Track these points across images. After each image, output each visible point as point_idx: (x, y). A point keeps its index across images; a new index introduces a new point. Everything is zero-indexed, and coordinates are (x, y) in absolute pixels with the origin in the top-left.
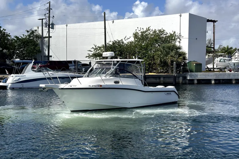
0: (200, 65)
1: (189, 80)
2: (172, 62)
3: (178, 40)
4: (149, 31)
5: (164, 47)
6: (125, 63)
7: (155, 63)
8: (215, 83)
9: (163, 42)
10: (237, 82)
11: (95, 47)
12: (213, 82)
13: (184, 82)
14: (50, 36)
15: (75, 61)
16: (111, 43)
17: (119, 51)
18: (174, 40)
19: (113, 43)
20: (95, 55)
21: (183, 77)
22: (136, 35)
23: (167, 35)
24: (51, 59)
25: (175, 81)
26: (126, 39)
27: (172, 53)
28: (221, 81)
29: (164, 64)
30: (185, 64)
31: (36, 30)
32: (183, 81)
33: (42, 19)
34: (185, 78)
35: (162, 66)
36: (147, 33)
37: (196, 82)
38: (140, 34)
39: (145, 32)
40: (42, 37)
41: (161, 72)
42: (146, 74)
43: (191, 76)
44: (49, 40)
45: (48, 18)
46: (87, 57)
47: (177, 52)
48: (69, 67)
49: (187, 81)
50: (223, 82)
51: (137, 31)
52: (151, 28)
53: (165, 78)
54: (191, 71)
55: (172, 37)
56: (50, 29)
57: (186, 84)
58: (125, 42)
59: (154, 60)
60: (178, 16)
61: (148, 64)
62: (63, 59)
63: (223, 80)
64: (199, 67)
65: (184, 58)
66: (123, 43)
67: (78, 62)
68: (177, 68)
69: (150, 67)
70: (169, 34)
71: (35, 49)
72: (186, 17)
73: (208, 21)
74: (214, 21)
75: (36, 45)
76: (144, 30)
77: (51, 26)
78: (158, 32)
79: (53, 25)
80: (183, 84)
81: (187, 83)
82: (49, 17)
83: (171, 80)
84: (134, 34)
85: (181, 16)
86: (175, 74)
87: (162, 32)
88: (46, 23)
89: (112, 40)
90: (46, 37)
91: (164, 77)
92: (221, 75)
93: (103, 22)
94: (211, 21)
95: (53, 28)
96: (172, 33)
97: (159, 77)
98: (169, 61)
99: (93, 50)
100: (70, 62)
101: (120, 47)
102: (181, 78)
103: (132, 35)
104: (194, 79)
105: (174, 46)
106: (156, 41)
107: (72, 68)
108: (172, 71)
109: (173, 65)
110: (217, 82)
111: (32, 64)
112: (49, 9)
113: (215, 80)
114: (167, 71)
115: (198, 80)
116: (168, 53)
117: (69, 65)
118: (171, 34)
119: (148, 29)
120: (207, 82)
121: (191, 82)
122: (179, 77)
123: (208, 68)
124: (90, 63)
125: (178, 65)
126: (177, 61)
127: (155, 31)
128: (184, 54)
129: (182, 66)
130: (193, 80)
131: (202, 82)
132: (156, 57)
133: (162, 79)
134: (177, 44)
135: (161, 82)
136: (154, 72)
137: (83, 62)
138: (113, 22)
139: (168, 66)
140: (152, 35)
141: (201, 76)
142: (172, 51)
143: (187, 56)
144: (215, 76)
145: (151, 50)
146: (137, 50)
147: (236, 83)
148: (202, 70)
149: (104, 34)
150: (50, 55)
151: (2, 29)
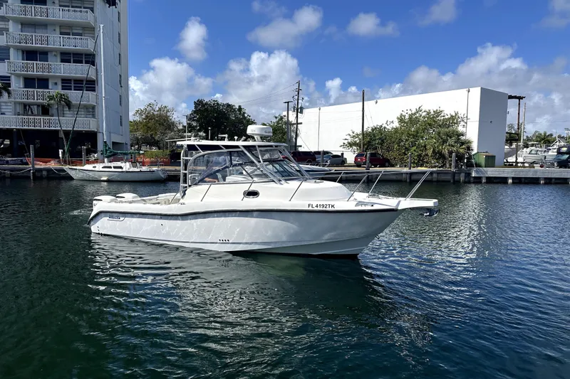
0: (493, 157)
1: (474, 177)
2: (451, 153)
3: (462, 123)
4: (421, 113)
7: (427, 155)
8: (513, 183)
9: (440, 126)
10: (548, 181)
11: (351, 134)
12: (510, 181)
13: (466, 180)
14: (299, 122)
15: (324, 152)
16: (370, 130)
17: (380, 139)
18: (457, 123)
19: (373, 130)
20: (351, 145)
21: (466, 173)
22: (401, 120)
23: (447, 117)
24: (300, 149)
25: (454, 178)
26: (388, 123)
27: (451, 141)
28: (523, 180)
29: (439, 156)
30: (470, 158)
32: (465, 177)
33: (288, 103)
34: (469, 174)
35: (437, 159)
36: (418, 115)
37: (484, 180)
38: (407, 117)
39: (415, 114)
40: (288, 123)
41: (435, 167)
43: (476, 172)
44: (297, 126)
45: (296, 101)
46: (341, 146)
47: (459, 139)
48: (315, 158)
49: (472, 179)
50: (526, 181)
51: (404, 114)
52: (423, 108)
53: (440, 174)
54: (478, 165)
55: (454, 120)
56: (299, 114)
57: (469, 182)
58: (389, 127)
59: (426, 149)
60: (465, 91)
61: (418, 156)
62: (313, 149)
63: (526, 178)
64: (491, 161)
65: (469, 148)
66: (385, 128)
67: (327, 153)
68: (456, 161)
69: (420, 161)
70: (449, 116)
71: (283, 138)
72: (476, 93)
73: (511, 97)
74: (520, 98)
76: (413, 112)
77: (299, 110)
78: (432, 113)
79: (302, 108)
80: (465, 182)
81: (472, 181)
82: (298, 99)
83: (449, 177)
84: (398, 118)
85: (469, 91)
86: (453, 169)
87: (438, 113)
88: (294, 107)
89: (372, 126)
90: (294, 124)
91: (438, 173)
93: (361, 103)
94: (515, 97)
95: (301, 112)
96: (454, 115)
98: (446, 152)
99: (348, 137)
100: (318, 153)
101: (381, 134)
102: (463, 175)
103: (396, 119)
104: (482, 176)
105: (454, 131)
106: (430, 125)
107: (319, 159)
108: (450, 165)
109: (451, 157)
110: (515, 181)
112: (299, 90)
113: (513, 178)
114: (444, 165)
115: (488, 178)
116: (444, 142)
117: (317, 156)
118: (452, 116)
119: (419, 110)
120: (503, 181)
121: (478, 181)
122: (460, 173)
123: (507, 162)
124: (342, 154)
125: (460, 158)
126: (457, 153)
127: (429, 113)
128: (469, 142)
130: (480, 178)
131: (495, 181)
132: (428, 147)
133: (435, 175)
134: (460, 129)
135: (434, 180)
136: (426, 167)
137: (334, 153)
138: (377, 103)
139: (444, 158)
140: (424, 117)
141: (491, 172)
142: (451, 137)
143: (475, 146)
144: (513, 173)
145: (422, 137)
146: (404, 137)
147: (545, 184)
148: (496, 164)
149: (361, 117)
150: (298, 144)
151: (246, 115)
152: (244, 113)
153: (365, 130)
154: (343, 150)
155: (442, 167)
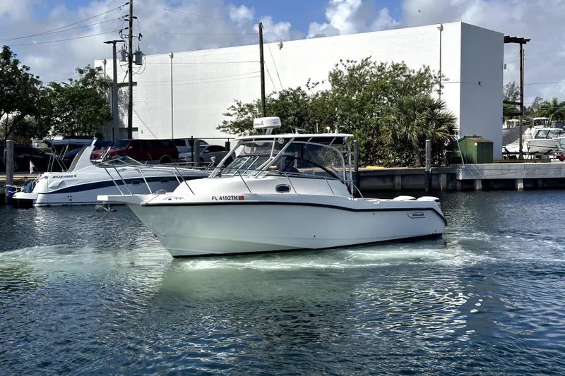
0: (490, 145)
1: (463, 181)
2: (422, 139)
3: (437, 87)
4: (367, 68)
5: (401, 104)
6: (306, 143)
7: (381, 143)
8: (525, 189)
9: (400, 91)
11: (237, 106)
12: (520, 185)
13: (450, 188)
14: (134, 80)
15: (192, 141)
16: (276, 97)
17: (296, 115)
18: (428, 86)
19: (282, 97)
21: (448, 174)
22: (335, 78)
24: (136, 136)
25: (430, 184)
26: (311, 85)
27: (420, 118)
28: (540, 183)
29: (403, 144)
30: (453, 145)
31: (100, 69)
32: (448, 183)
33: (115, 42)
34: (452, 176)
35: (398, 150)
36: (362, 71)
37: (478, 186)
38: (346, 73)
39: (358, 69)
40: (114, 85)
41: (396, 164)
42: (360, 169)
43: (466, 170)
44: (131, 90)
45: (127, 40)
46: (220, 128)
47: (434, 115)
48: (178, 153)
49: (459, 185)
50: (545, 185)
51: (340, 67)
52: (372, 60)
53: (406, 178)
54: (468, 161)
55: (422, 80)
56: (133, 64)
57: (454, 190)
59: (379, 134)
60: (435, 27)
61: (366, 145)
62: (164, 134)
63: (544, 180)
64: (486, 154)
65: (451, 130)
66: (304, 95)
67: (201, 141)
68: (433, 153)
69: (369, 153)
70: (416, 74)
71: (97, 112)
72: (453, 32)
73: (508, 40)
74: (522, 41)
75: (100, 103)
76: (356, 65)
77: (134, 58)
79: (139, 54)
80: (448, 191)
81: (458, 189)
82: (131, 37)
83: (421, 183)
85: (441, 29)
86: (428, 168)
88: (123, 52)
89: (279, 89)
90: (123, 85)
91: (404, 175)
92: (539, 169)
93: (258, 46)
94: (515, 40)
95: (139, 62)
96: (422, 71)
97: (390, 176)
98: (414, 136)
100: (181, 142)
101: (299, 106)
102: (443, 181)
103: (326, 77)
104: (474, 178)
105: (425, 101)
106: (385, 89)
107: (185, 155)
108: (422, 160)
109: (423, 146)
110: (529, 185)
111: (93, 147)
112: (131, 18)
113: (525, 181)
114: (411, 160)
115: (485, 182)
116: (410, 119)
117: (179, 148)
118: (419, 74)
119: (366, 63)
120: (506, 186)
121: (468, 186)
122: (438, 175)
123: (508, 152)
124: (228, 144)
125: (437, 146)
126: (434, 137)
127: (381, 69)
128: (449, 120)
129: (446, 148)
130: (472, 182)
131: (496, 186)
132: (383, 128)
133: (398, 180)
134: (434, 96)
135: (397, 187)
136: (379, 165)
137: (211, 143)
138: (281, 46)
139: (411, 148)
140: (374, 76)
141: (490, 171)
142: (420, 111)
143: (457, 124)
144: (525, 172)
145: (371, 111)
146: (338, 112)
148: (495, 158)
149: (260, 74)
150: (133, 126)
151: (20, 67)
152: (16, 62)
153: (266, 96)
154: (228, 136)
155: (407, 164)
